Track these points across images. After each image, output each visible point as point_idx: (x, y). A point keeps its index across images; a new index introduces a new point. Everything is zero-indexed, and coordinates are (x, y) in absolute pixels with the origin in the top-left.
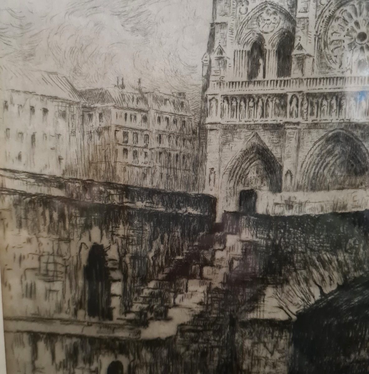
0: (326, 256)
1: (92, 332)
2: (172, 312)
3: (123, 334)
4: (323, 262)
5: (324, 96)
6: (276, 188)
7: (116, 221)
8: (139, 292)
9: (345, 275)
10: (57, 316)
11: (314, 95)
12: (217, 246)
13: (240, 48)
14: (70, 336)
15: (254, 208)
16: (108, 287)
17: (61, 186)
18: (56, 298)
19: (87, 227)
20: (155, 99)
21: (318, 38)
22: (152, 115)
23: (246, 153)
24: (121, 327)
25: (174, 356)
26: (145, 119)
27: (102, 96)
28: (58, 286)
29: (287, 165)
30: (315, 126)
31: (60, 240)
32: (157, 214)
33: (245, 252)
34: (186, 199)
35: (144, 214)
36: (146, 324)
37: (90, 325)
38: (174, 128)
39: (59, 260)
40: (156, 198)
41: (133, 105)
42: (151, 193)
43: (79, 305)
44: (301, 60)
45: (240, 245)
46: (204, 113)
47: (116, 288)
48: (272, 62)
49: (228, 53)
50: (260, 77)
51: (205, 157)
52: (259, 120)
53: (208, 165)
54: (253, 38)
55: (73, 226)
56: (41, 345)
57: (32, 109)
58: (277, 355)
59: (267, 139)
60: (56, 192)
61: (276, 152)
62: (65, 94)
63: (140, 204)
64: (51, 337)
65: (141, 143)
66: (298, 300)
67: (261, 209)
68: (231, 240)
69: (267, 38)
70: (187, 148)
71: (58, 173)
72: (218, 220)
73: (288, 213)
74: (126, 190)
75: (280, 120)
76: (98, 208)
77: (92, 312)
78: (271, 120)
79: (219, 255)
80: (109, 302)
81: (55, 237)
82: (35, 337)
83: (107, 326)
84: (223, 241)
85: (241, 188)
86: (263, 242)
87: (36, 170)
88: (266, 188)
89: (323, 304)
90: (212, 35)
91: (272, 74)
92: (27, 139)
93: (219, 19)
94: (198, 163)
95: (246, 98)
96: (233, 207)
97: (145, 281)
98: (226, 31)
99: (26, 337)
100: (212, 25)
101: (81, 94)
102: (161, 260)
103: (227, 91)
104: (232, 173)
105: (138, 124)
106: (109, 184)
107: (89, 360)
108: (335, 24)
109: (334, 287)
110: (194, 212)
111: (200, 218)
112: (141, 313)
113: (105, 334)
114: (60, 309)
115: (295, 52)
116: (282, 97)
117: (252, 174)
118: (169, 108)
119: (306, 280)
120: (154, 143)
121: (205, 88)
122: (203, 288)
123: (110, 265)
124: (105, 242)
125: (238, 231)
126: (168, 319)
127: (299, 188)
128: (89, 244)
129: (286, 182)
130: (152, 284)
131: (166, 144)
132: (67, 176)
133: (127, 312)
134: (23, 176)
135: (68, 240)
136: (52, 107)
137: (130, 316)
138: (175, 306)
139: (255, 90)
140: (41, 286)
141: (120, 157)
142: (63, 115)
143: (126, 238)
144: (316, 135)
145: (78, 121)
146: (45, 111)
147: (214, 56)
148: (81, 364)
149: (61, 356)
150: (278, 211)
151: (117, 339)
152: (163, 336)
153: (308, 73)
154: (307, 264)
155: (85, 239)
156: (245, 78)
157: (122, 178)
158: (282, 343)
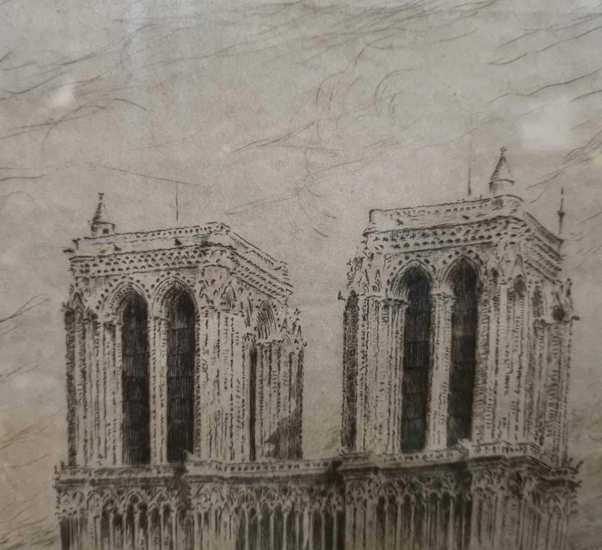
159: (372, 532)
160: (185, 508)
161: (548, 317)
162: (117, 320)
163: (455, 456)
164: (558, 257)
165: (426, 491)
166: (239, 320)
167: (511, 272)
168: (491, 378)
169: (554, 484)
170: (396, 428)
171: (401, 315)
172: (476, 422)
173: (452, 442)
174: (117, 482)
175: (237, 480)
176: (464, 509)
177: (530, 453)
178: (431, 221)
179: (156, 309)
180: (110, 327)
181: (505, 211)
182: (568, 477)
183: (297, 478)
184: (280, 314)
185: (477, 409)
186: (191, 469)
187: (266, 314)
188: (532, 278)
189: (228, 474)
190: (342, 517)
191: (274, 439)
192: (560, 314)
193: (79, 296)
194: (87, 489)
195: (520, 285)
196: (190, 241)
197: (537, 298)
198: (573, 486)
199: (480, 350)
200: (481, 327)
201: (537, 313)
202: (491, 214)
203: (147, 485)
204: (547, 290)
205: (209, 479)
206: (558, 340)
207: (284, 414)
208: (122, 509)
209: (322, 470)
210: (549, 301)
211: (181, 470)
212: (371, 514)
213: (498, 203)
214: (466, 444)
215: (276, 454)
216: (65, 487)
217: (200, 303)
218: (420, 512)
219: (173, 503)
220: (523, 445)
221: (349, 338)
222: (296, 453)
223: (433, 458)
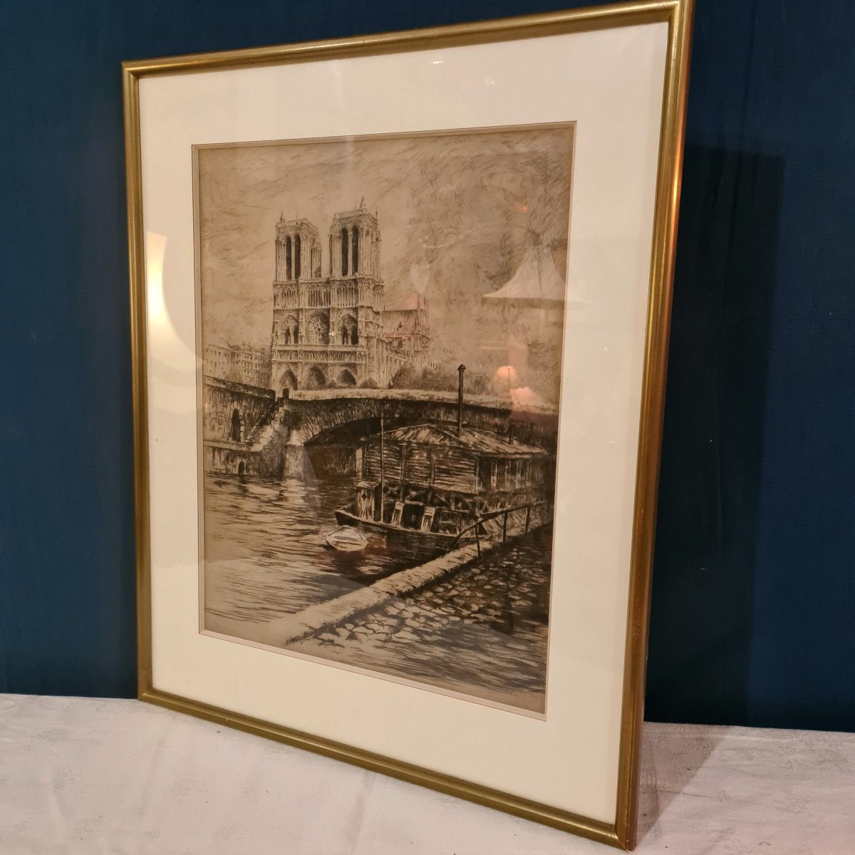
0: (313, 418)
1: (234, 448)
2: (261, 440)
3: (244, 449)
4: (312, 420)
5: (309, 352)
6: (296, 388)
7: (242, 400)
8: (250, 430)
9: (321, 427)
10: (222, 440)
11: (306, 352)
12: (276, 412)
13: (282, 332)
14: (226, 449)
15: (288, 396)
16: (240, 427)
17: (224, 384)
18: (222, 431)
19: (233, 401)
20: (255, 351)
21: (306, 330)
22: (254, 357)
23: (285, 374)
24: (243, 446)
25: (262, 460)
26: (251, 358)
27: (238, 348)
28: (222, 426)
29: (299, 379)
30: (307, 364)
31: (224, 406)
32: (255, 397)
33: (285, 415)
34: (265, 391)
35: (251, 397)
36: (252, 445)
37: (233, 444)
38: (261, 362)
39: (223, 415)
40: (255, 390)
41: (248, 352)
42: (253, 388)
43: (230, 435)
44: (301, 337)
45: (283, 412)
46: (271, 357)
47: (242, 428)
48: (292, 337)
49: (279, 334)
50: (289, 343)
51: (271, 374)
52: (290, 361)
53: (272, 378)
54: (286, 328)
55: (228, 401)
56: (216, 453)
57: (216, 352)
58: (298, 462)
59: (292, 368)
60: (223, 386)
61: (295, 374)
62: (226, 347)
63: (250, 393)
64: (220, 449)
65: (250, 368)
66: (304, 437)
67: (290, 397)
68: (281, 409)
69: (291, 328)
70: (264, 370)
71: (224, 379)
72: (276, 401)
73: (300, 399)
74: (246, 387)
75: (296, 361)
76: (237, 393)
77: (234, 439)
78: (293, 360)
79: (276, 415)
80: (239, 435)
81: (222, 405)
82: (214, 449)
83: (239, 445)
84: (278, 410)
85: (284, 388)
86: (291, 411)
87: (216, 377)
88: (292, 388)
89: (314, 440)
90: (274, 327)
91: (293, 343)
92: (214, 364)
93: (276, 320)
94: (269, 377)
95: (285, 351)
96: (281, 396)
97: (252, 426)
98: (278, 325)
99: (211, 449)
100: (274, 323)
101: (231, 347)
102: (257, 417)
103: (278, 348)
104: (281, 382)
105: (249, 360)
106: (240, 384)
107: (232, 461)
108: (311, 324)
109: (318, 433)
110: (268, 397)
111: (270, 399)
112: (250, 440)
113: (239, 449)
114: (223, 437)
115: (299, 334)
116: (296, 351)
117: (287, 382)
118: (259, 354)
119: (307, 429)
120: (254, 368)
121: (271, 347)
122: (272, 430)
123: (240, 418)
124: (239, 408)
125: (282, 406)
126: (260, 443)
127: (303, 389)
128: (233, 409)
129: (299, 386)
130: (255, 427)
131: (258, 368)
132: (227, 380)
133: (246, 439)
134: (212, 379)
135: (226, 407)
136: (222, 351)
137: (247, 441)
138: (262, 437)
139: (287, 348)
140: (217, 426)
141: (244, 373)
142: (226, 355)
143: (245, 406)
144: (307, 368)
145: (230, 358)
146: (220, 353)
147: (274, 334)
148: (230, 463)
149: (223, 458)
150: (296, 398)
151: (242, 451)
152: (258, 451)
153: (304, 343)
154: (306, 421)
155: (232, 406)
156: (284, 344)
157: (245, 381)
158: (299, 456)
159: (336, 297)
160: (298, 290)
161: (374, 240)
162: (285, 243)
163: (354, 277)
164: (376, 224)
165: (348, 286)
166: (309, 242)
167: (366, 229)
168: (361, 257)
169: (378, 286)
170: (341, 269)
171: (341, 240)
172: (359, 268)
173: (353, 274)
174: (285, 285)
175: (308, 283)
176: (357, 292)
177: (371, 277)
178: (347, 216)
179: (293, 240)
180: (284, 245)
181: (364, 213)
182: (381, 284)
183: (320, 282)
184: (317, 241)
185: (359, 265)
186: (300, 281)
187: (314, 241)
188: (371, 230)
189: (306, 282)
190: (330, 293)
191: (316, 273)
192: (377, 239)
193: (278, 238)
194: (279, 286)
195: (368, 232)
196: (299, 223)
197: (372, 235)
198: (382, 287)
199: (359, 249)
200: (359, 243)
201: (372, 239)
202: (361, 213)
203: (291, 285)
204: (375, 233)
205: (303, 283)
206: (376, 246)
207: (318, 266)
208: (286, 292)
209: (325, 280)
210: (375, 236)
211: (297, 281)
212: (336, 293)
213: (362, 211)
214: (356, 274)
215: (316, 276)
216: (275, 286)
217: (301, 238)
218: (347, 292)
219: (296, 290)
220: (370, 275)
221: (331, 246)
222: (320, 276)
223: (349, 278)
